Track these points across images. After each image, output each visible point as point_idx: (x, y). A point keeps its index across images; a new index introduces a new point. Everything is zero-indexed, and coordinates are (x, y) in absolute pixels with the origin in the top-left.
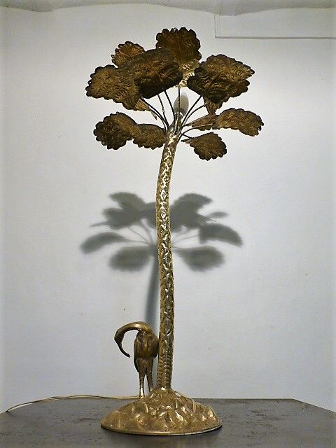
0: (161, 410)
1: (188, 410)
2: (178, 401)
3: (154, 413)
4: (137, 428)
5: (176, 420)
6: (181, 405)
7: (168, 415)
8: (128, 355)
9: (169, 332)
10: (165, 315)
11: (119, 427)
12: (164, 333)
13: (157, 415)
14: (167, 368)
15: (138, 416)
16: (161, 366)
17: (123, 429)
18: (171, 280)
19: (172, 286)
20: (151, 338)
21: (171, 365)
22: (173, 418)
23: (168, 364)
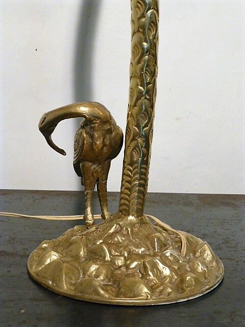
0: (132, 256)
1: (175, 254)
2: (159, 239)
3: (120, 262)
4: (98, 294)
5: (158, 274)
6: (164, 246)
7: (145, 267)
8: (62, 152)
9: (146, 126)
10: (141, 92)
11: (65, 287)
12: (138, 126)
13: (127, 267)
14: (140, 185)
15: (93, 268)
16: (129, 182)
17: (72, 293)
18: (154, 23)
19: (156, 37)
20: (110, 131)
21: (146, 180)
22: (152, 271)
23: (141, 179)
